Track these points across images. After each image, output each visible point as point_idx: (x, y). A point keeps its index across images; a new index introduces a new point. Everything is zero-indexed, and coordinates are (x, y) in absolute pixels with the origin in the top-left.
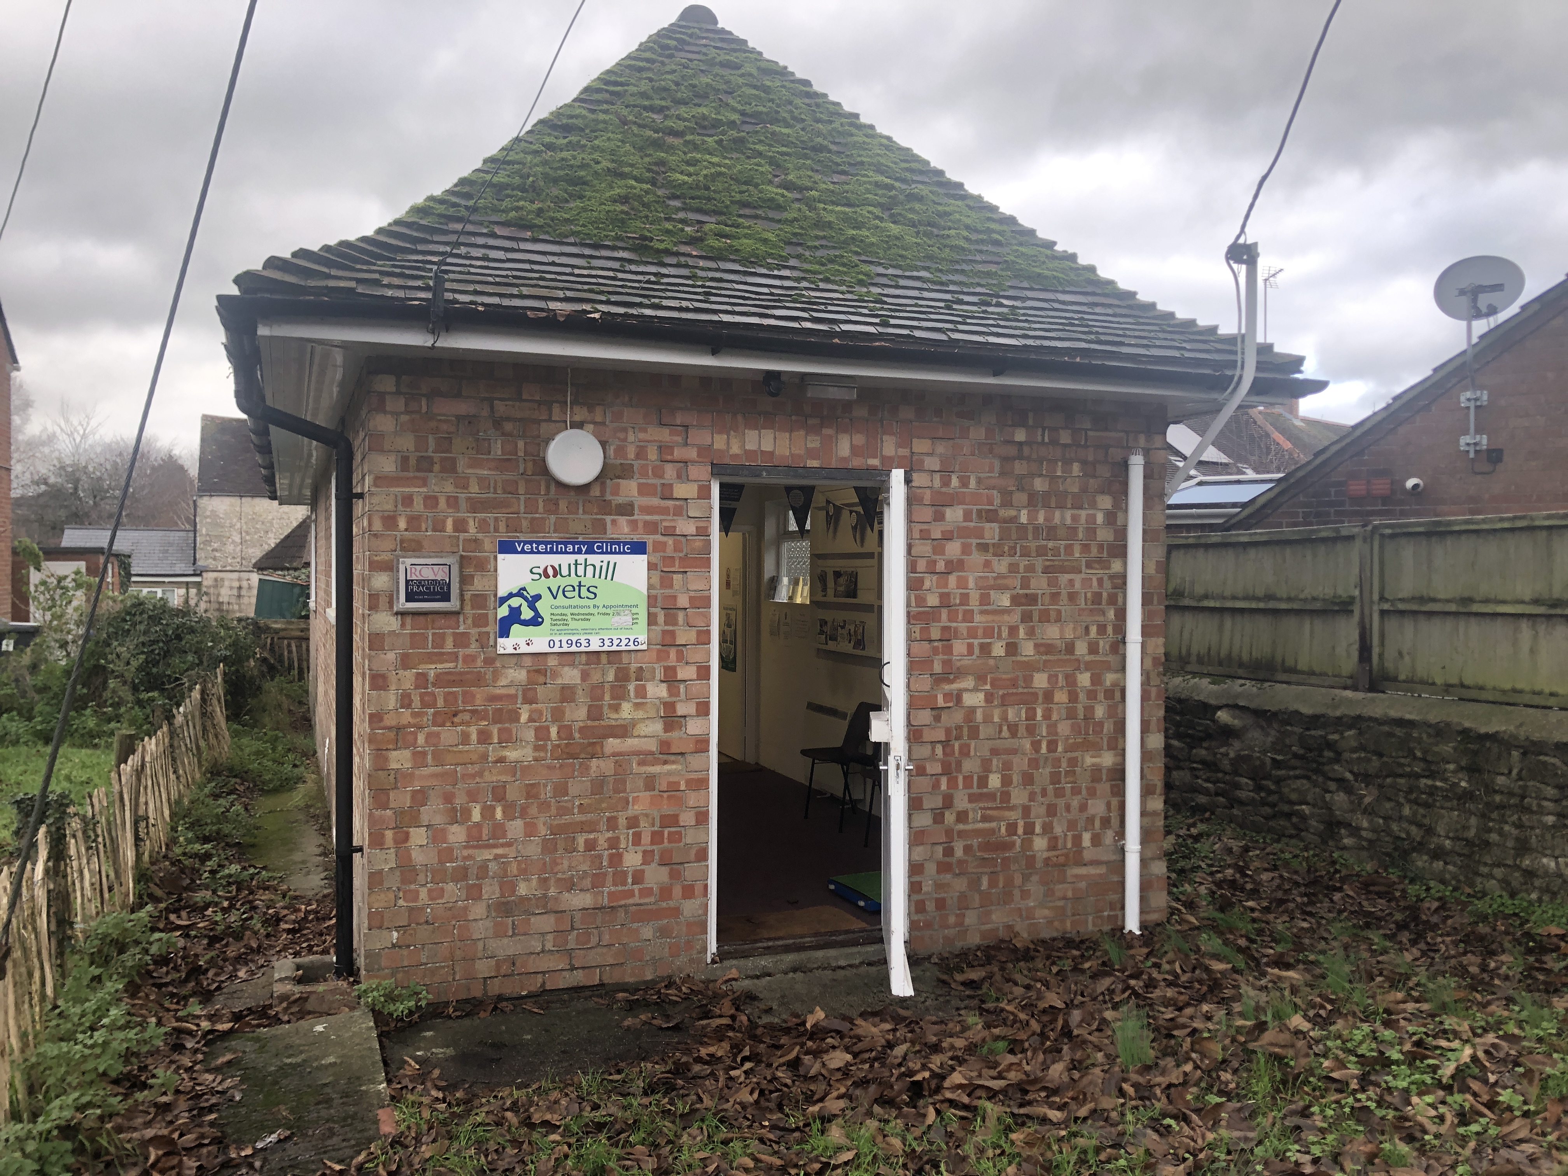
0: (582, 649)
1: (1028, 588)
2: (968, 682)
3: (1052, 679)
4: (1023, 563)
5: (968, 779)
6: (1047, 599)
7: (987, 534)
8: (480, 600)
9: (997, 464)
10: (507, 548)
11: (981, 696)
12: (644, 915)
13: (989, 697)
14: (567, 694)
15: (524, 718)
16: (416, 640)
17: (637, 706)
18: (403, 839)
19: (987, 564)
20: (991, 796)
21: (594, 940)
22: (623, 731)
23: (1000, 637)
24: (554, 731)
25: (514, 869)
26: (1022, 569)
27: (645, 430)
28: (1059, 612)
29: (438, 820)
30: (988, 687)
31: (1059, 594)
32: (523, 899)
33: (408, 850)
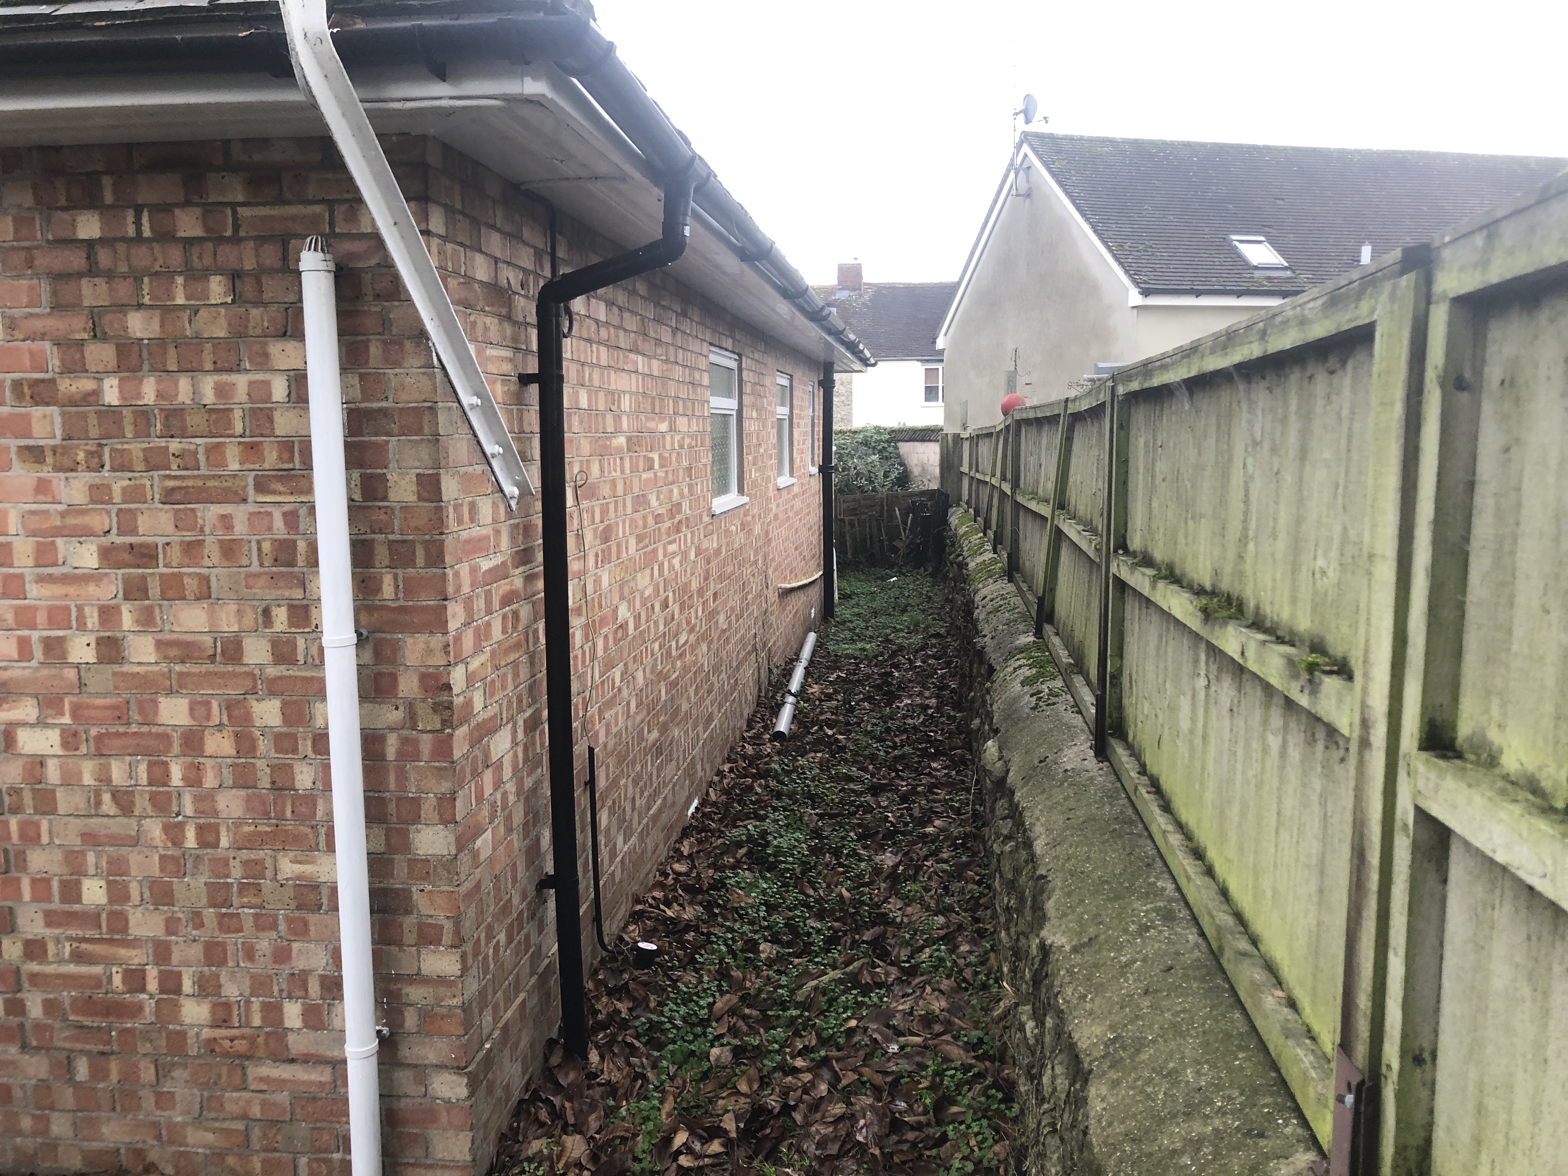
1: (134, 531)
2: (27, 710)
3: (198, 707)
4: (119, 485)
5: (41, 884)
6: (175, 554)
7: (37, 429)
9: (45, 289)
11: (54, 736)
13: (70, 740)
19: (42, 487)
20: (92, 918)
23: (82, 627)
26: (117, 497)
28: (205, 580)
30: (67, 720)
31: (201, 543)
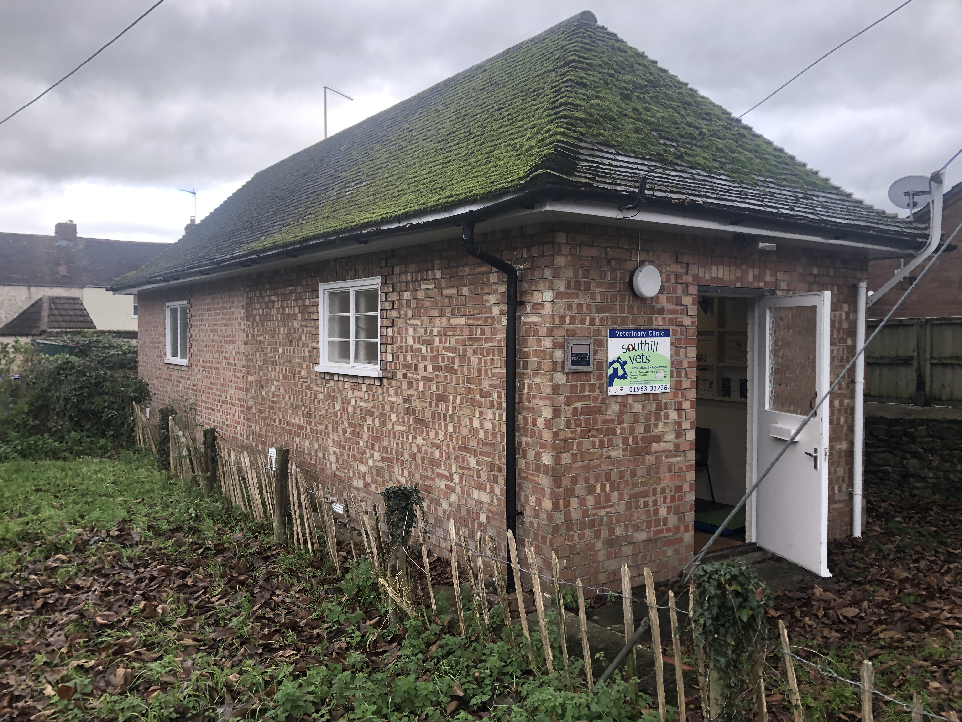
0: (644, 392)
8: (599, 365)
10: (613, 334)
12: (669, 543)
14: (636, 418)
15: (618, 432)
16: (573, 388)
17: (665, 424)
18: (567, 505)
21: (648, 558)
22: (659, 439)
24: (630, 439)
25: (614, 520)
27: (669, 266)
29: (583, 493)
32: (618, 537)
33: (570, 512)
